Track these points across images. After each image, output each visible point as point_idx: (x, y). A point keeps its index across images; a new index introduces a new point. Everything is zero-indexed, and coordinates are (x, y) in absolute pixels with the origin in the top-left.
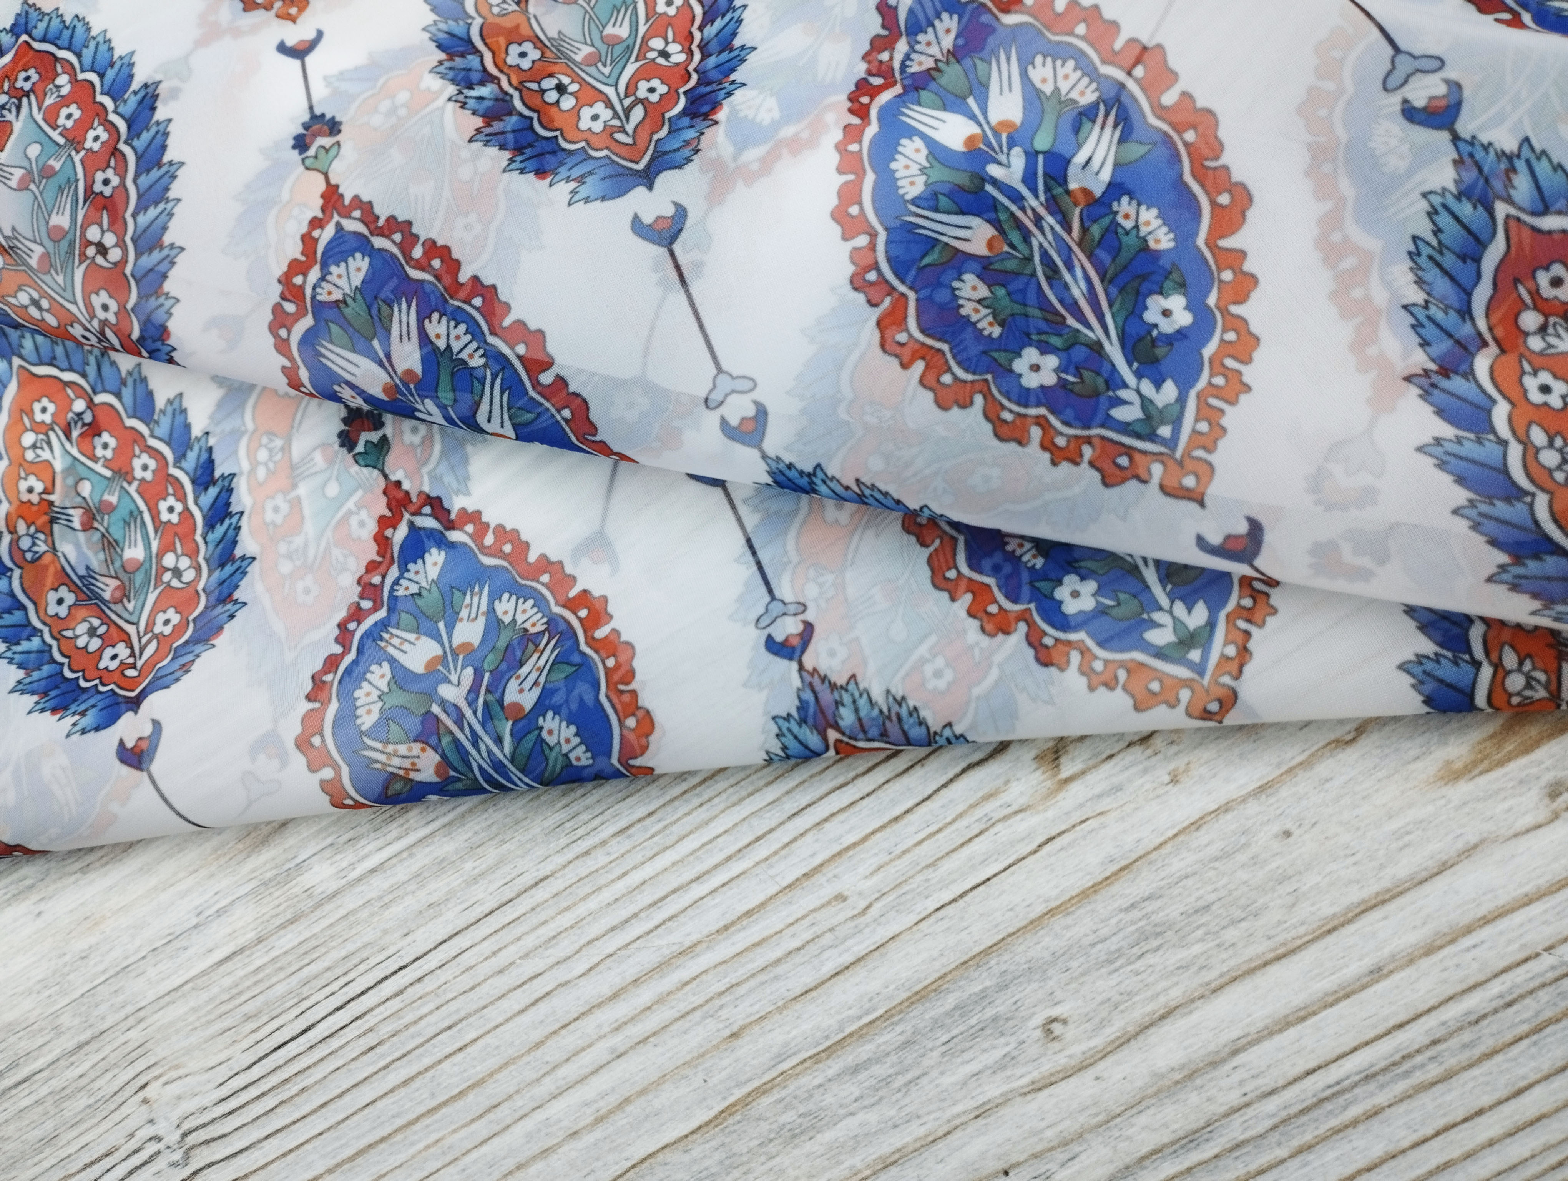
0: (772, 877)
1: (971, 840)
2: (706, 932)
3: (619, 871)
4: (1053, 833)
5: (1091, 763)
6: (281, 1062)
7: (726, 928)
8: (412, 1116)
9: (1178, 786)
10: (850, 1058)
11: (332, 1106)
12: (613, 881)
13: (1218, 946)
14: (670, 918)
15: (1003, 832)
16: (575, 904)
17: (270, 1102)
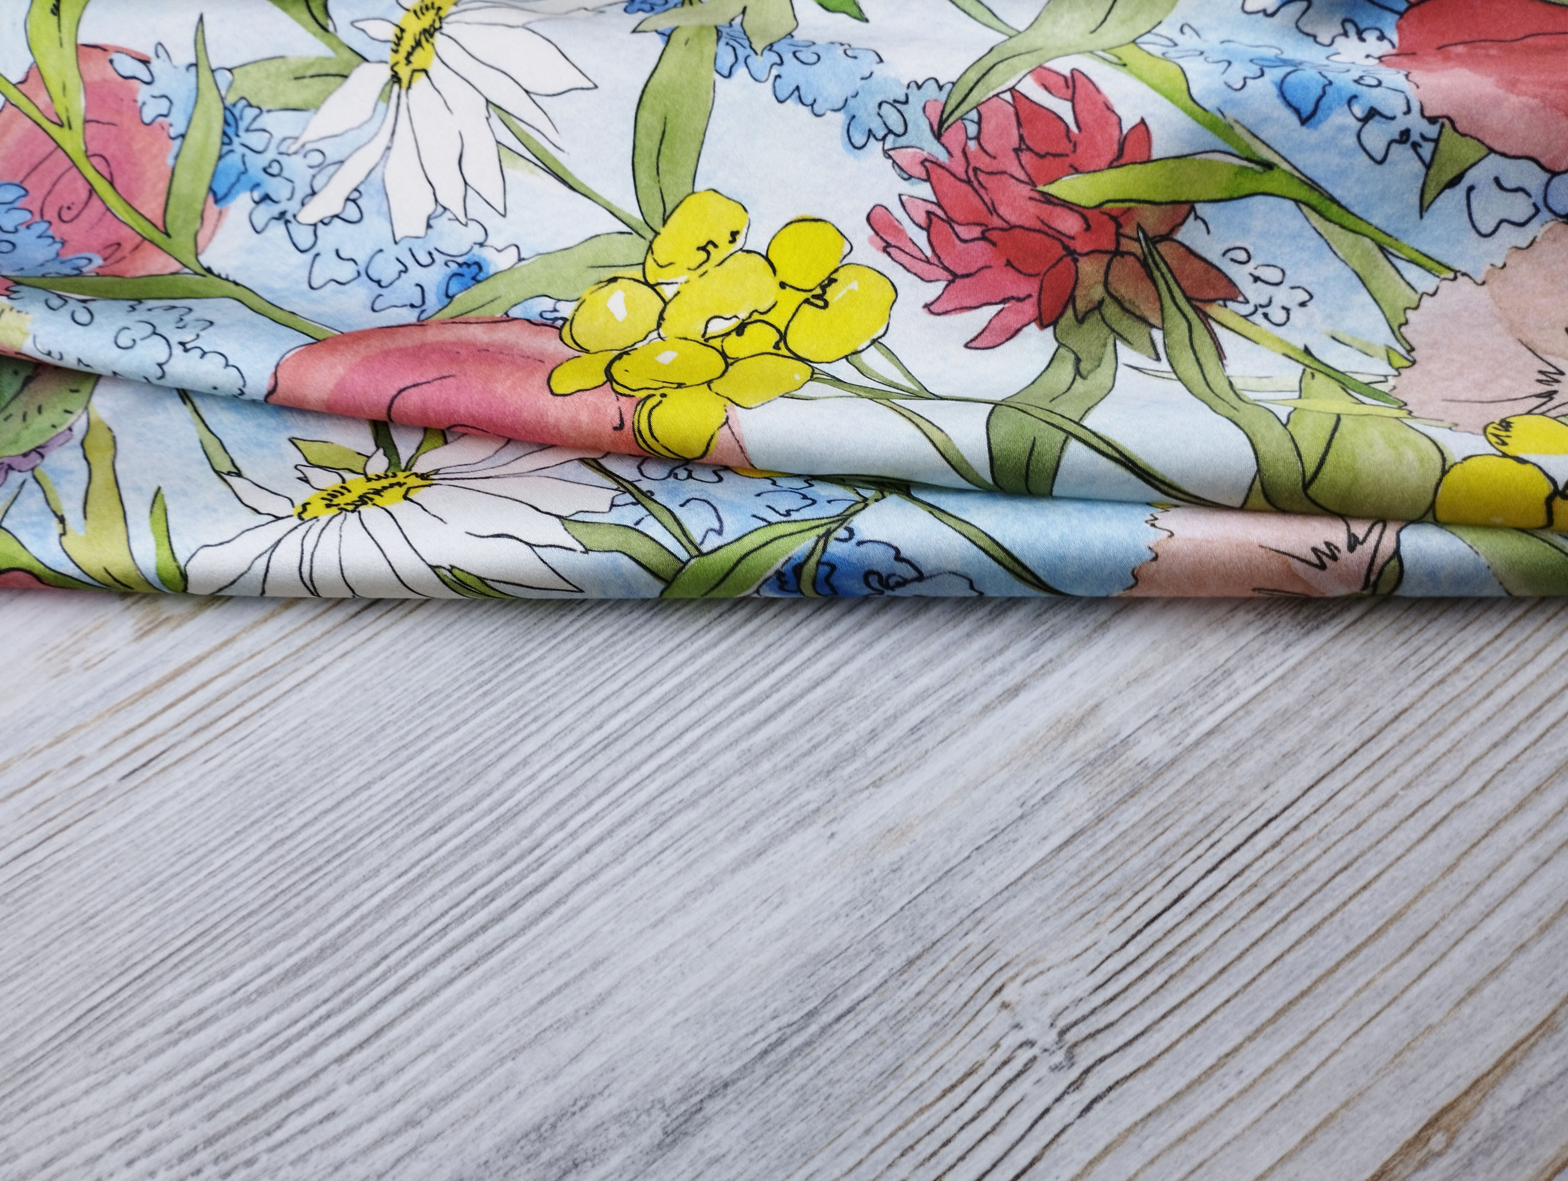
6: (1159, 935)
8: (1330, 963)
11: (1233, 970)
17: (1157, 979)
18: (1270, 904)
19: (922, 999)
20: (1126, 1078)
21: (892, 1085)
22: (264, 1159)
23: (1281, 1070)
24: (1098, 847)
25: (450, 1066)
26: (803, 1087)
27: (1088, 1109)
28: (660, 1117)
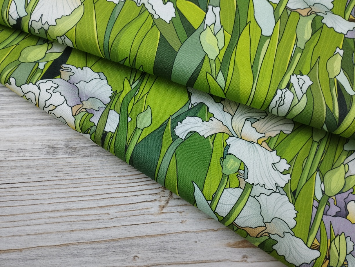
0: (97, 203)
1: (139, 215)
2: (78, 208)
3: (66, 187)
4: (155, 221)
5: (169, 212)
7: (82, 209)
9: (182, 224)
10: (94, 246)
12: (64, 188)
13: (174, 257)
14: (72, 201)
15: (146, 217)
16: (53, 189)
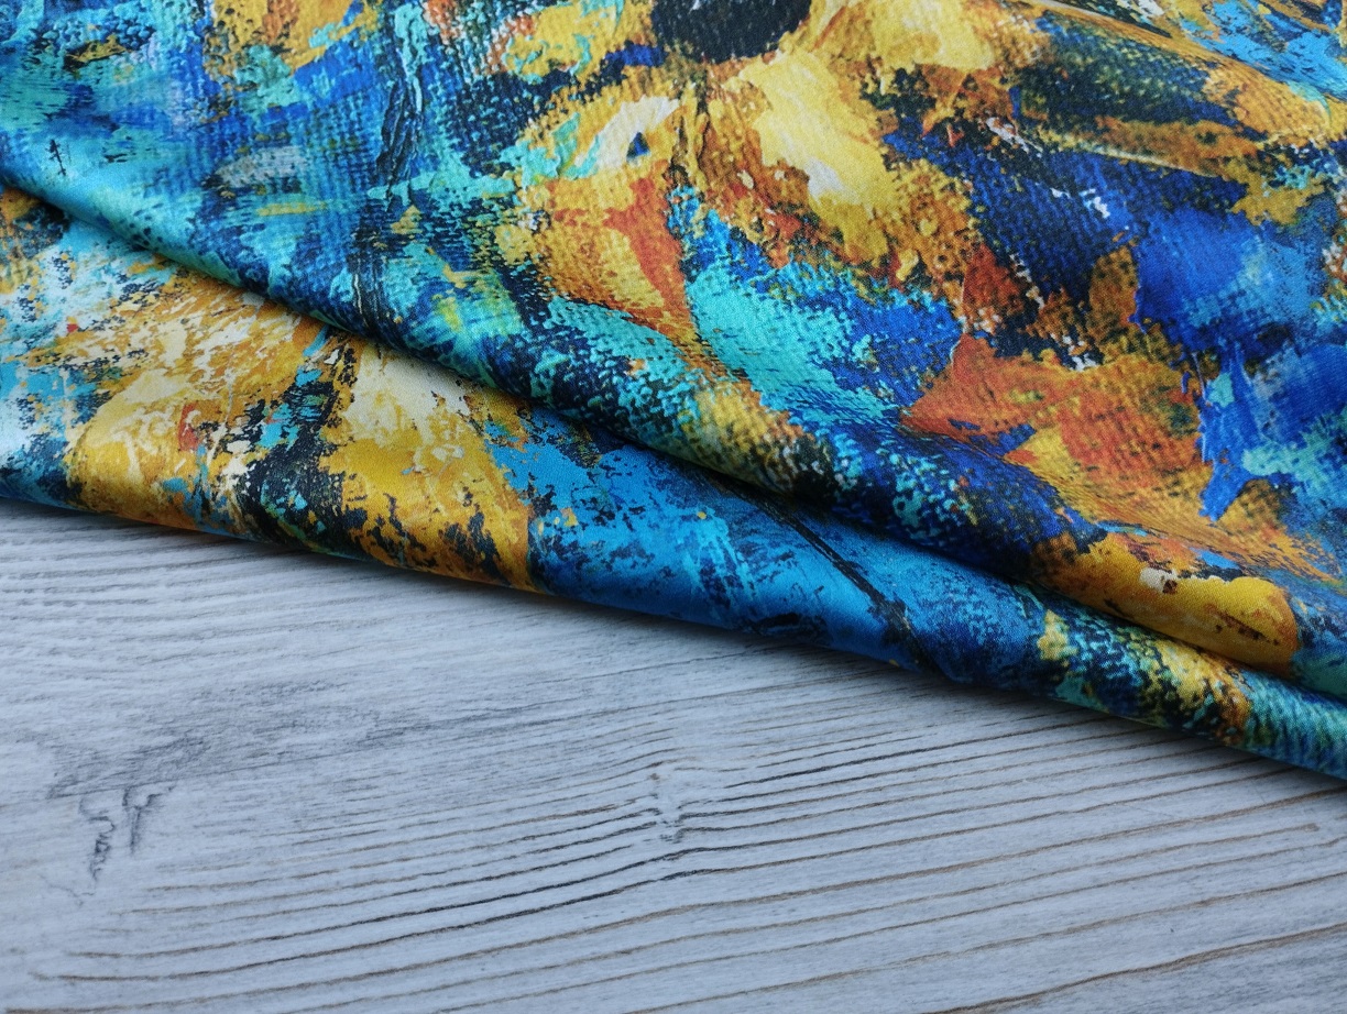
6: (792, 786)
8: (901, 871)
11: (829, 839)
17: (772, 816)
18: (883, 807)
19: (599, 742)
20: (711, 871)
21: (544, 788)
22: (81, 606)
23: (823, 924)
24: (785, 704)
25: (243, 612)
26: (482, 756)
27: (671, 877)
28: (370, 724)
